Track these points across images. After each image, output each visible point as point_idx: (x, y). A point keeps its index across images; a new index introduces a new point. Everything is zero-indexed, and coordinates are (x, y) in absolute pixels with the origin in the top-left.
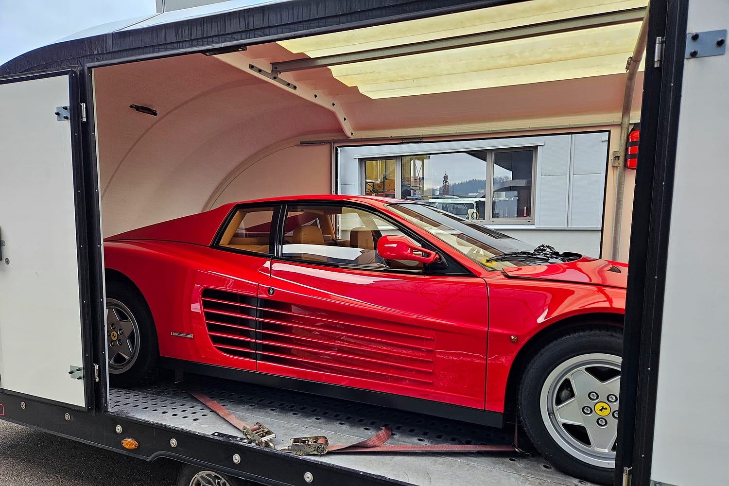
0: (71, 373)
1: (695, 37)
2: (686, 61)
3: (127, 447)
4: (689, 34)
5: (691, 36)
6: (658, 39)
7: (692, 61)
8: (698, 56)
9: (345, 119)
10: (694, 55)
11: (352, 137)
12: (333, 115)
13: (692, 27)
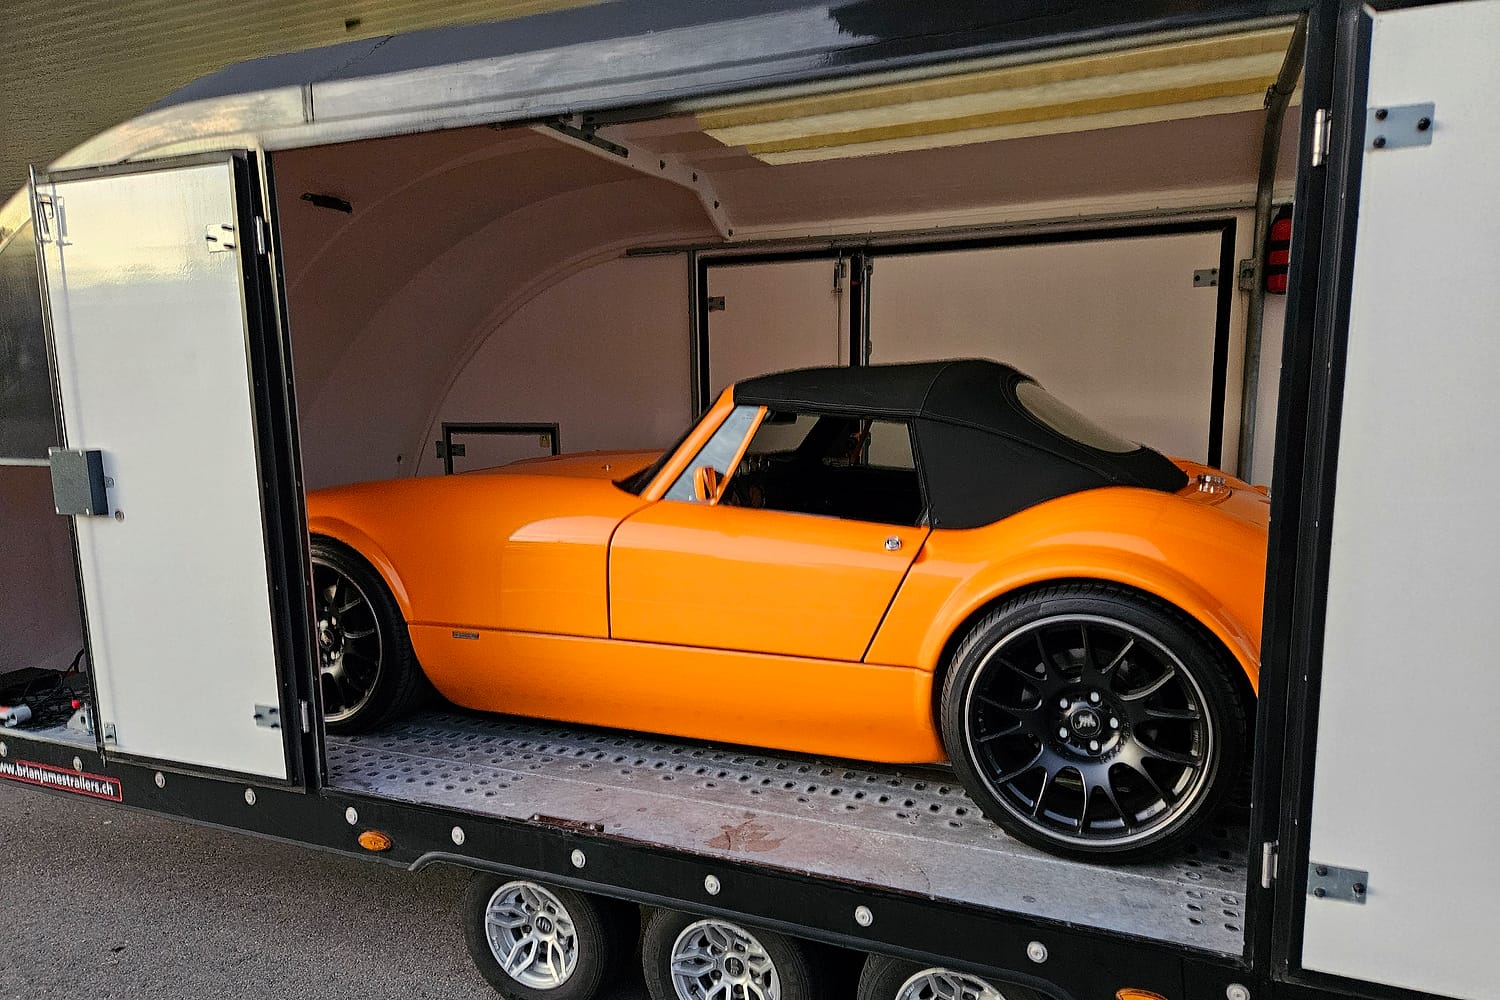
0: (258, 716)
1: (1382, 115)
2: (1365, 155)
3: (371, 847)
4: (1372, 109)
5: (1375, 114)
6: (1319, 115)
7: (1379, 154)
8: (1386, 145)
9: (716, 205)
10: (1380, 144)
11: (731, 239)
12: (694, 196)
13: (1376, 100)
